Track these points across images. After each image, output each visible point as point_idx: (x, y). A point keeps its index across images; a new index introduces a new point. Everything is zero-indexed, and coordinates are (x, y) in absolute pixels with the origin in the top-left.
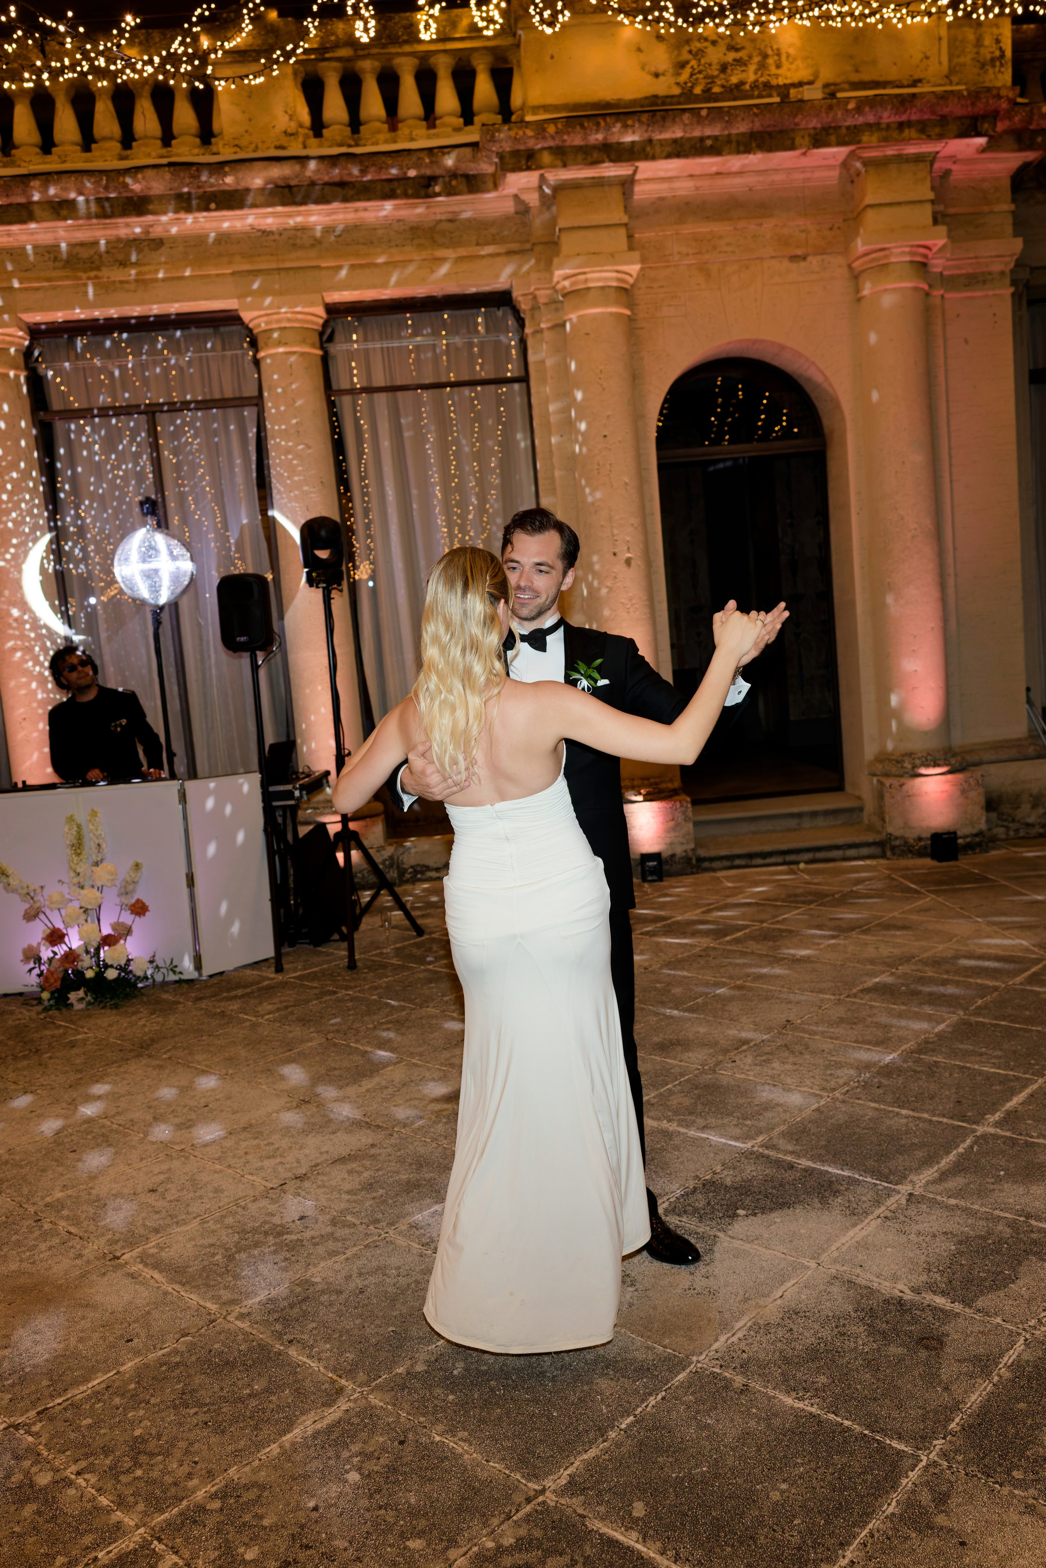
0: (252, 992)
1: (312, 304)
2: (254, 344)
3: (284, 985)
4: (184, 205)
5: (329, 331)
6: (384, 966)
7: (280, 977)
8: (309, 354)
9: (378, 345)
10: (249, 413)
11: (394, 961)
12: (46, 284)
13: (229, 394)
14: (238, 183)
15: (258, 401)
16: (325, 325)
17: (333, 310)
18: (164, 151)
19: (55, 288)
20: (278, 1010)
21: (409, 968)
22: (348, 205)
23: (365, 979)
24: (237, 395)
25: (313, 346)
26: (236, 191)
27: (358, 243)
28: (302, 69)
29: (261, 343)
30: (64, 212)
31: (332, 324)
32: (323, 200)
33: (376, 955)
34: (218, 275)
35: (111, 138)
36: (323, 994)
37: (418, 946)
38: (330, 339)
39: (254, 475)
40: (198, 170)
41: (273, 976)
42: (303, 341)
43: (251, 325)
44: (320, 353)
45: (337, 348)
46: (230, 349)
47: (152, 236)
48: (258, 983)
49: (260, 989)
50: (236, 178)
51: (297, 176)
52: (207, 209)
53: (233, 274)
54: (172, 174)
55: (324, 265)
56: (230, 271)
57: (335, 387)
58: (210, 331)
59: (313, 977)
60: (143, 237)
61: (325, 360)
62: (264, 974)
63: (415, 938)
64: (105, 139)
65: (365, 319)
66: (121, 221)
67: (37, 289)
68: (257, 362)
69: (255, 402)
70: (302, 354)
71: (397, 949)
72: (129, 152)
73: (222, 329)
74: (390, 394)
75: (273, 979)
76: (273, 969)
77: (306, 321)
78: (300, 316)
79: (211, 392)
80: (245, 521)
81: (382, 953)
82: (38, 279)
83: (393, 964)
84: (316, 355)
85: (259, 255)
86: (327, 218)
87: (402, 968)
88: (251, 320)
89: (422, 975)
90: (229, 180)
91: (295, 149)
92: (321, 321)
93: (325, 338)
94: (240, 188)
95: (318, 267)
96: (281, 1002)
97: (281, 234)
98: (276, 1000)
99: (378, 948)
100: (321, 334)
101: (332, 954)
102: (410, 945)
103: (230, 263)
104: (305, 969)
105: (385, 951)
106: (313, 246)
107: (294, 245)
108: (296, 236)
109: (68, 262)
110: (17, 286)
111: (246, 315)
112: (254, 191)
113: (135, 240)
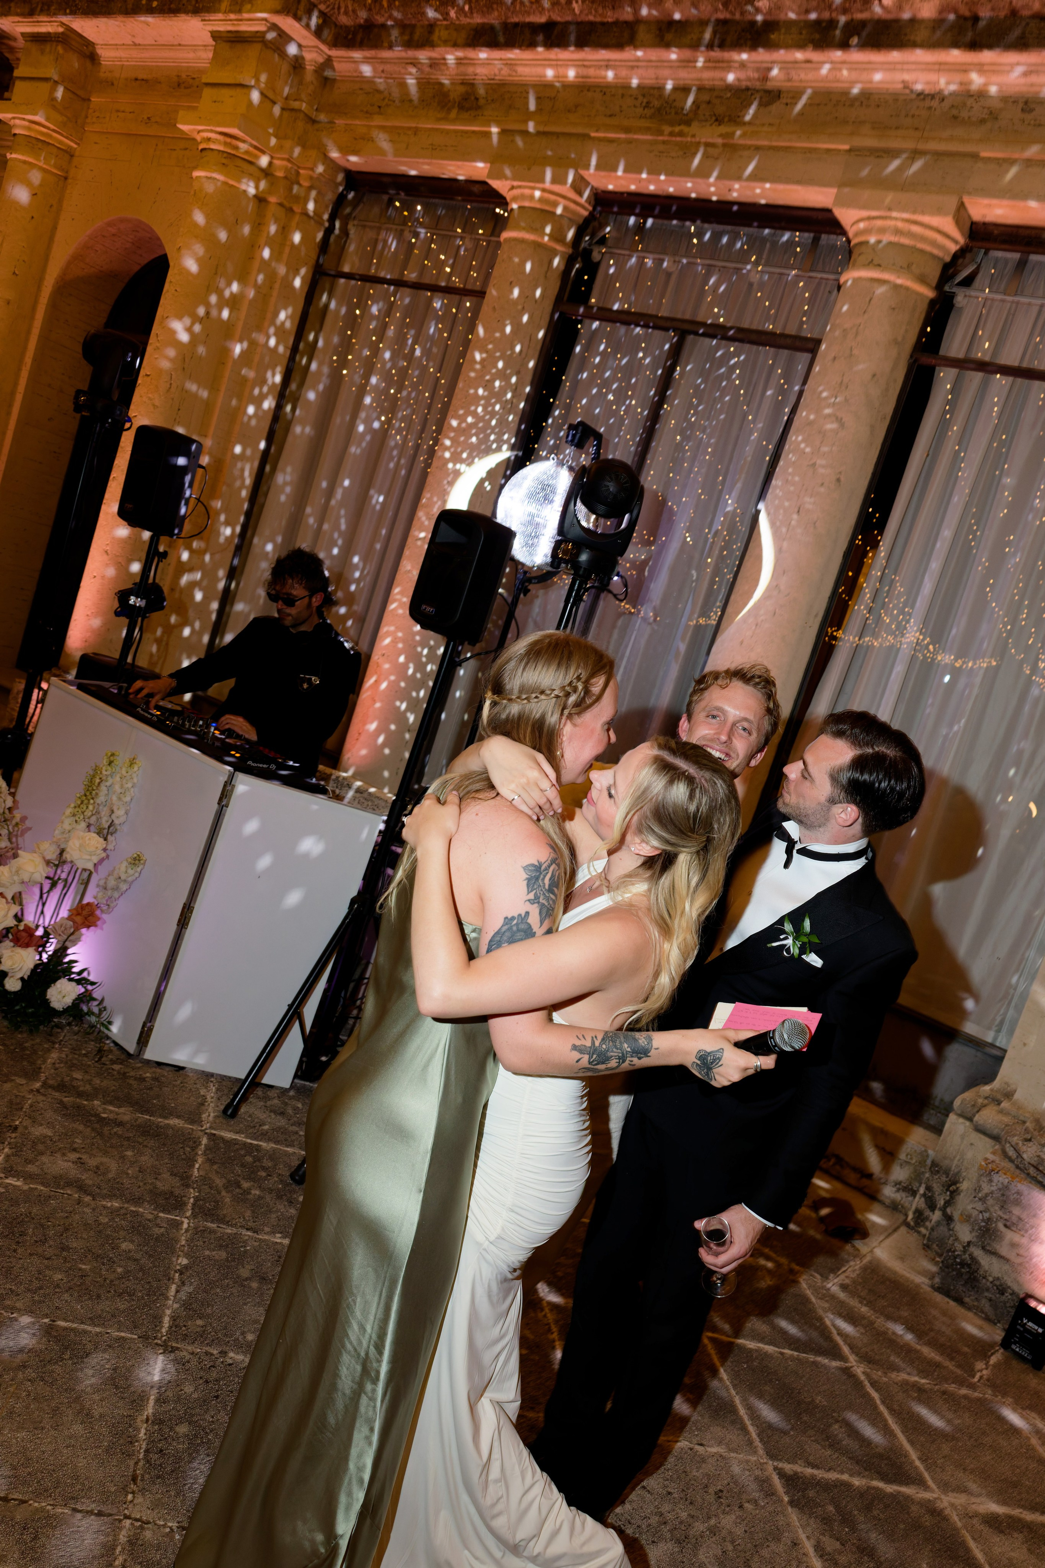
1: (939, 211)
4: (817, 36)
8: (910, 290)
12: (622, 136)
15: (812, 347)
16: (960, 255)
19: (628, 141)
24: (798, 333)
25: (923, 279)
26: (895, 20)
29: (852, 260)
30: (669, 37)
31: (974, 255)
34: (828, 151)
42: (907, 269)
43: (849, 235)
44: (933, 295)
46: (818, 271)
47: (769, 85)
52: (846, 47)
53: (849, 151)
55: (984, 154)
56: (849, 147)
57: (939, 350)
60: (758, 85)
61: (940, 306)
67: (611, 141)
69: (809, 346)
70: (897, 287)
73: (821, 238)
74: (1019, 380)
77: (923, 239)
78: (915, 229)
84: (918, 294)
85: (897, 128)
88: (850, 226)
92: (953, 247)
93: (952, 276)
94: (900, 15)
95: (975, 156)
100: (946, 268)
103: (855, 135)
106: (983, 121)
107: (955, 117)
108: (965, 104)
109: (659, 110)
110: (593, 134)
111: (846, 216)
112: (922, 21)
113: (747, 89)
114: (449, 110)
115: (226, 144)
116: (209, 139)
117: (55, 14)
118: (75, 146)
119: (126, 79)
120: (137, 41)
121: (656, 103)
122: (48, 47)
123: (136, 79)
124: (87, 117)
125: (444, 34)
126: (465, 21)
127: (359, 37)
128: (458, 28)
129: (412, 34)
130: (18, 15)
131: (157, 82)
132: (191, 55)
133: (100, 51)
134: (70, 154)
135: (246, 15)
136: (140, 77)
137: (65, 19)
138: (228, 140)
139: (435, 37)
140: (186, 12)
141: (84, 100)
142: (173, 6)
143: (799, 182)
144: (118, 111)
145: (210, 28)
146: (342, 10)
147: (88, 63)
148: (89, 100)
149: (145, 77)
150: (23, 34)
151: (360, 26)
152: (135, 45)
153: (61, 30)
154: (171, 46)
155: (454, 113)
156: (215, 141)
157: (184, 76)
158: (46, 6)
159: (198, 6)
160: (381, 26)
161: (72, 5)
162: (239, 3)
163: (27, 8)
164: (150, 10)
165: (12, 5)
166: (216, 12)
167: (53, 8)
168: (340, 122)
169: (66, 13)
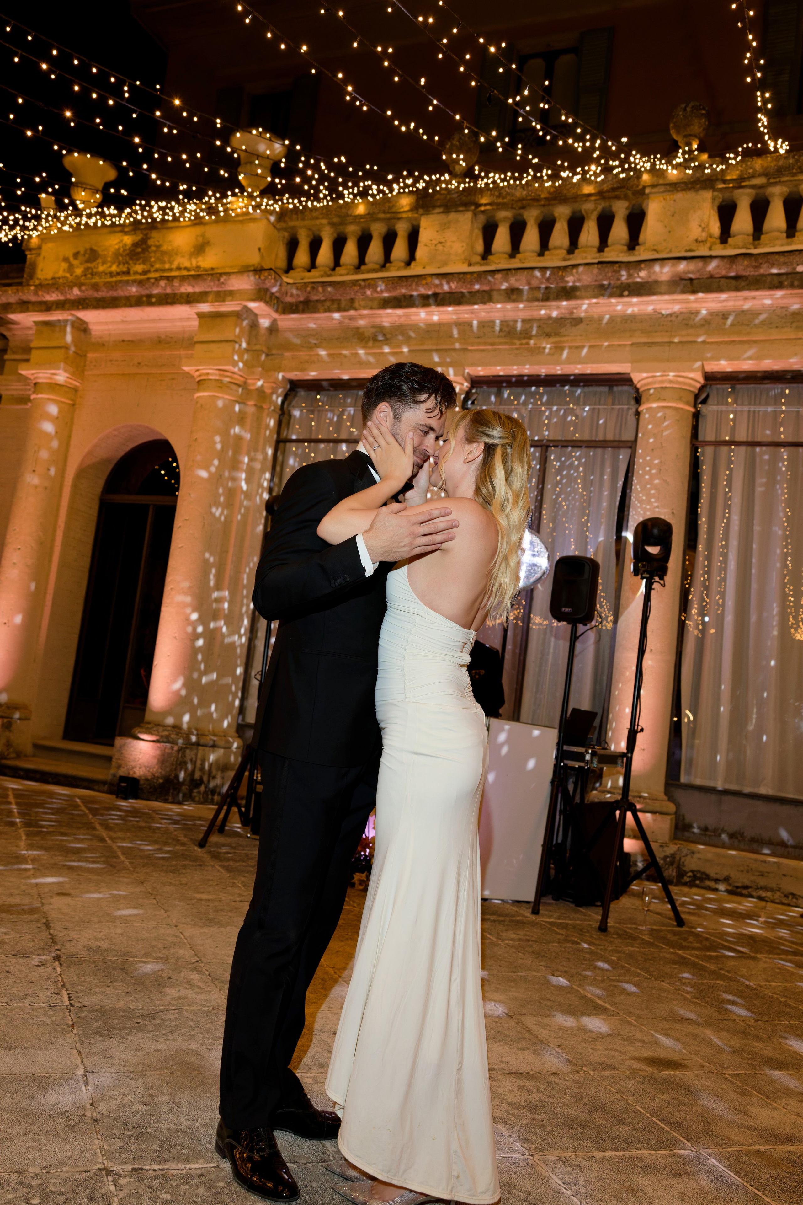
0: (504, 921)
1: (693, 370)
2: (638, 400)
3: (534, 924)
4: (604, 292)
5: (703, 396)
6: (635, 938)
7: (534, 917)
8: (682, 409)
9: (746, 409)
10: (623, 456)
11: (646, 938)
12: (490, 347)
13: (610, 437)
14: (650, 277)
15: (632, 445)
16: (702, 389)
17: (710, 378)
18: (598, 255)
19: (495, 350)
20: (520, 940)
21: (657, 947)
22: (739, 294)
23: (611, 942)
24: (617, 439)
25: (688, 403)
26: (647, 282)
27: (742, 324)
28: (720, 195)
29: (643, 399)
30: (514, 297)
31: (708, 389)
32: (720, 290)
33: (630, 928)
34: (619, 345)
35: (560, 248)
36: (566, 940)
37: (675, 933)
38: (704, 402)
39: (617, 503)
40: (620, 267)
41: (528, 915)
42: (680, 399)
43: (638, 386)
44: (693, 410)
45: (709, 410)
46: (619, 404)
47: (575, 316)
48: (513, 916)
49: (511, 921)
50: (649, 273)
51: (698, 271)
52: (621, 295)
53: (632, 344)
54: (599, 269)
55: (709, 341)
56: (630, 343)
57: (701, 438)
58: (605, 389)
59: (565, 927)
60: (568, 316)
61: (697, 416)
62: (521, 912)
63: (674, 926)
64: (556, 248)
65: (738, 387)
66: (554, 303)
67: (483, 350)
68: (638, 414)
69: (629, 444)
70: (676, 409)
71: (652, 930)
72: (571, 256)
73: (615, 389)
74: (749, 448)
75: (526, 917)
76: (530, 910)
77: (685, 384)
78: (682, 380)
79: (596, 435)
80: (601, 539)
81: (636, 928)
82: (485, 344)
83: (643, 939)
84: (689, 411)
85: (656, 332)
86: (719, 305)
87: (652, 945)
88: (639, 381)
89: (668, 956)
90: (643, 274)
91: (703, 251)
92: (698, 386)
93: (699, 400)
94: (650, 280)
95: (704, 342)
96: (525, 935)
97: (677, 316)
98: (521, 933)
99: (635, 923)
100: (697, 396)
101: (590, 915)
102: (668, 931)
103: (631, 336)
104: (559, 919)
105: (640, 928)
106: (702, 325)
107: (687, 325)
108: (690, 318)
109: (509, 332)
110: (470, 348)
111: (636, 377)
112: (662, 282)
113: (562, 318)
114: (367, 342)
115: (220, 375)
116: (208, 374)
117: (69, 310)
118: (80, 385)
119: (115, 341)
120: (125, 319)
121: (507, 330)
122: (58, 329)
123: (125, 342)
124: (85, 367)
125: (363, 303)
126: (375, 295)
127: (301, 307)
128: (372, 300)
129: (339, 304)
130: (34, 311)
131: (143, 342)
132: (169, 324)
133: (92, 327)
134: (75, 390)
135: (226, 303)
136: (127, 339)
137: (73, 312)
138: (222, 373)
139: (356, 304)
140: (181, 303)
141: (81, 356)
142: (169, 300)
143: (606, 363)
144: (111, 361)
145: (196, 311)
146: (288, 294)
147: (83, 334)
148: (86, 356)
149: (130, 339)
150: (36, 323)
151: (301, 302)
152: (124, 321)
153: (69, 318)
155: (370, 344)
156: (212, 374)
158: (60, 305)
159: (189, 299)
160: (317, 301)
161: (82, 304)
162: (222, 296)
163: (44, 307)
164: (150, 304)
165: (30, 306)
166: (204, 302)
167: (67, 306)
168: (287, 354)
169: (78, 309)
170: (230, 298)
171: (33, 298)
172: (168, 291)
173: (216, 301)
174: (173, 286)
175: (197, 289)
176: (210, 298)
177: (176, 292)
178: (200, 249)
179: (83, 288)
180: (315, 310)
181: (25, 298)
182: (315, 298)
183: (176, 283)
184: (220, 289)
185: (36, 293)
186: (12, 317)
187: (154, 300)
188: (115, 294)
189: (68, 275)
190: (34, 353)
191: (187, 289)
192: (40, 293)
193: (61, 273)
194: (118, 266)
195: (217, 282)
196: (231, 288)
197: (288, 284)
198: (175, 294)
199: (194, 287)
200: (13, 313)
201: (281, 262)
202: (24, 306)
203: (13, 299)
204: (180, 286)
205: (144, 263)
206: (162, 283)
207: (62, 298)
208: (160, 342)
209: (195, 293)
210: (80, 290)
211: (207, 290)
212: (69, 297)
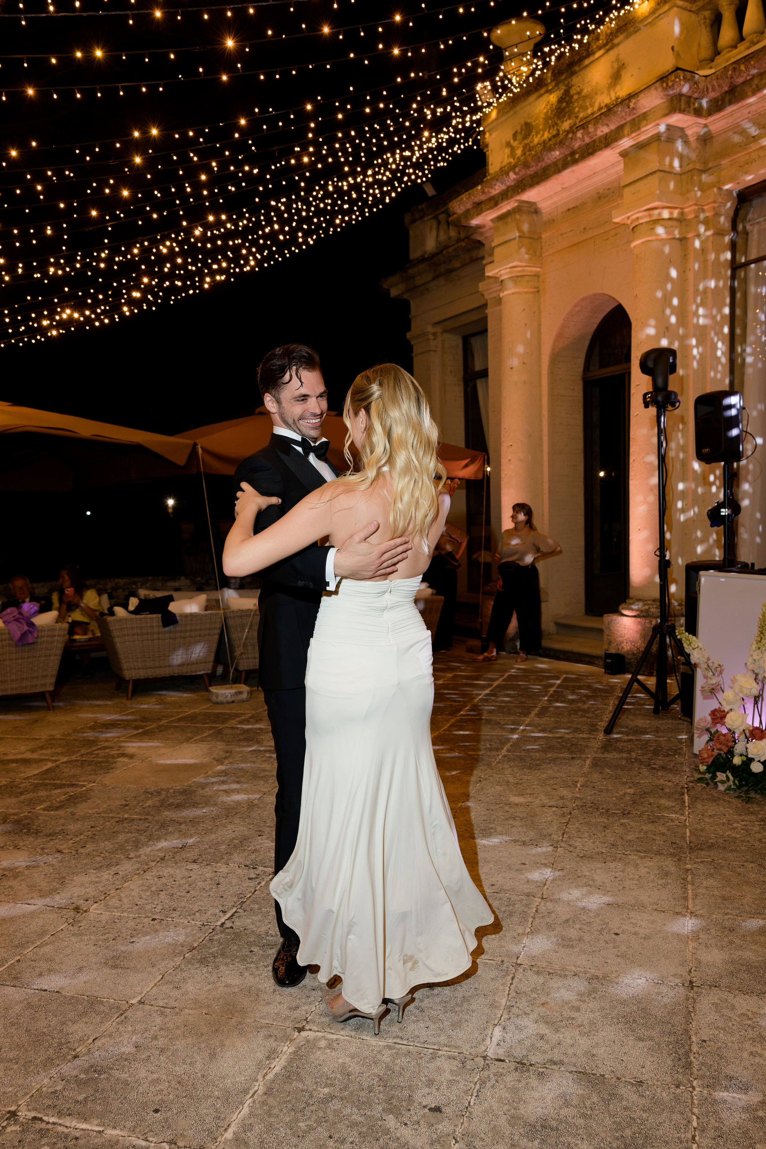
115: (647, 216)
116: (636, 219)
117: (512, 197)
118: (538, 269)
119: (562, 213)
120: (564, 186)
122: (509, 219)
123: (569, 210)
124: (542, 249)
127: (727, 100)
130: (488, 210)
131: (584, 204)
132: (604, 176)
133: (540, 205)
134: (538, 276)
135: (643, 129)
136: (571, 207)
137: (518, 198)
140: (600, 149)
141: (538, 239)
142: (590, 151)
144: (562, 235)
145: (618, 151)
146: (710, 90)
147: (535, 216)
148: (541, 238)
149: (574, 205)
150: (492, 220)
151: (726, 92)
152: (563, 189)
153: (516, 204)
154: (589, 177)
156: (641, 218)
157: (601, 191)
158: (505, 196)
159: (608, 141)
160: (743, 83)
161: (522, 186)
162: (636, 124)
163: (492, 203)
164: (575, 162)
165: (483, 206)
166: (621, 138)
167: (509, 194)
168: (725, 162)
169: (519, 193)
170: (645, 122)
171: (483, 198)
172: (587, 140)
173: (632, 132)
174: (589, 133)
175: (613, 127)
176: (626, 130)
177: (595, 138)
178: (616, 77)
179: (517, 170)
180: (743, 96)
181: (476, 200)
182: (740, 80)
183: (591, 128)
184: (634, 116)
185: (483, 192)
186: (475, 222)
187: (577, 156)
188: (543, 164)
189: (511, 160)
190: (497, 251)
191: (603, 130)
192: (486, 190)
193: (506, 161)
194: (549, 132)
195: (627, 110)
196: (644, 111)
197: (706, 76)
198: (594, 141)
199: (608, 125)
200: (472, 219)
201: (705, 52)
202: (479, 207)
203: (469, 206)
204: (596, 130)
205: (570, 118)
206: (579, 134)
207: (504, 187)
208: (599, 198)
209: (612, 131)
210: (515, 173)
211: (622, 123)
212: (508, 184)
